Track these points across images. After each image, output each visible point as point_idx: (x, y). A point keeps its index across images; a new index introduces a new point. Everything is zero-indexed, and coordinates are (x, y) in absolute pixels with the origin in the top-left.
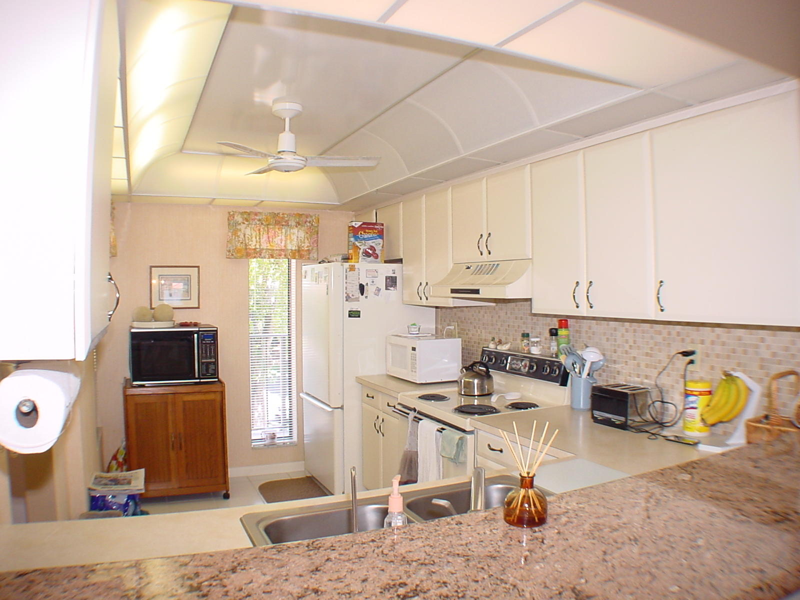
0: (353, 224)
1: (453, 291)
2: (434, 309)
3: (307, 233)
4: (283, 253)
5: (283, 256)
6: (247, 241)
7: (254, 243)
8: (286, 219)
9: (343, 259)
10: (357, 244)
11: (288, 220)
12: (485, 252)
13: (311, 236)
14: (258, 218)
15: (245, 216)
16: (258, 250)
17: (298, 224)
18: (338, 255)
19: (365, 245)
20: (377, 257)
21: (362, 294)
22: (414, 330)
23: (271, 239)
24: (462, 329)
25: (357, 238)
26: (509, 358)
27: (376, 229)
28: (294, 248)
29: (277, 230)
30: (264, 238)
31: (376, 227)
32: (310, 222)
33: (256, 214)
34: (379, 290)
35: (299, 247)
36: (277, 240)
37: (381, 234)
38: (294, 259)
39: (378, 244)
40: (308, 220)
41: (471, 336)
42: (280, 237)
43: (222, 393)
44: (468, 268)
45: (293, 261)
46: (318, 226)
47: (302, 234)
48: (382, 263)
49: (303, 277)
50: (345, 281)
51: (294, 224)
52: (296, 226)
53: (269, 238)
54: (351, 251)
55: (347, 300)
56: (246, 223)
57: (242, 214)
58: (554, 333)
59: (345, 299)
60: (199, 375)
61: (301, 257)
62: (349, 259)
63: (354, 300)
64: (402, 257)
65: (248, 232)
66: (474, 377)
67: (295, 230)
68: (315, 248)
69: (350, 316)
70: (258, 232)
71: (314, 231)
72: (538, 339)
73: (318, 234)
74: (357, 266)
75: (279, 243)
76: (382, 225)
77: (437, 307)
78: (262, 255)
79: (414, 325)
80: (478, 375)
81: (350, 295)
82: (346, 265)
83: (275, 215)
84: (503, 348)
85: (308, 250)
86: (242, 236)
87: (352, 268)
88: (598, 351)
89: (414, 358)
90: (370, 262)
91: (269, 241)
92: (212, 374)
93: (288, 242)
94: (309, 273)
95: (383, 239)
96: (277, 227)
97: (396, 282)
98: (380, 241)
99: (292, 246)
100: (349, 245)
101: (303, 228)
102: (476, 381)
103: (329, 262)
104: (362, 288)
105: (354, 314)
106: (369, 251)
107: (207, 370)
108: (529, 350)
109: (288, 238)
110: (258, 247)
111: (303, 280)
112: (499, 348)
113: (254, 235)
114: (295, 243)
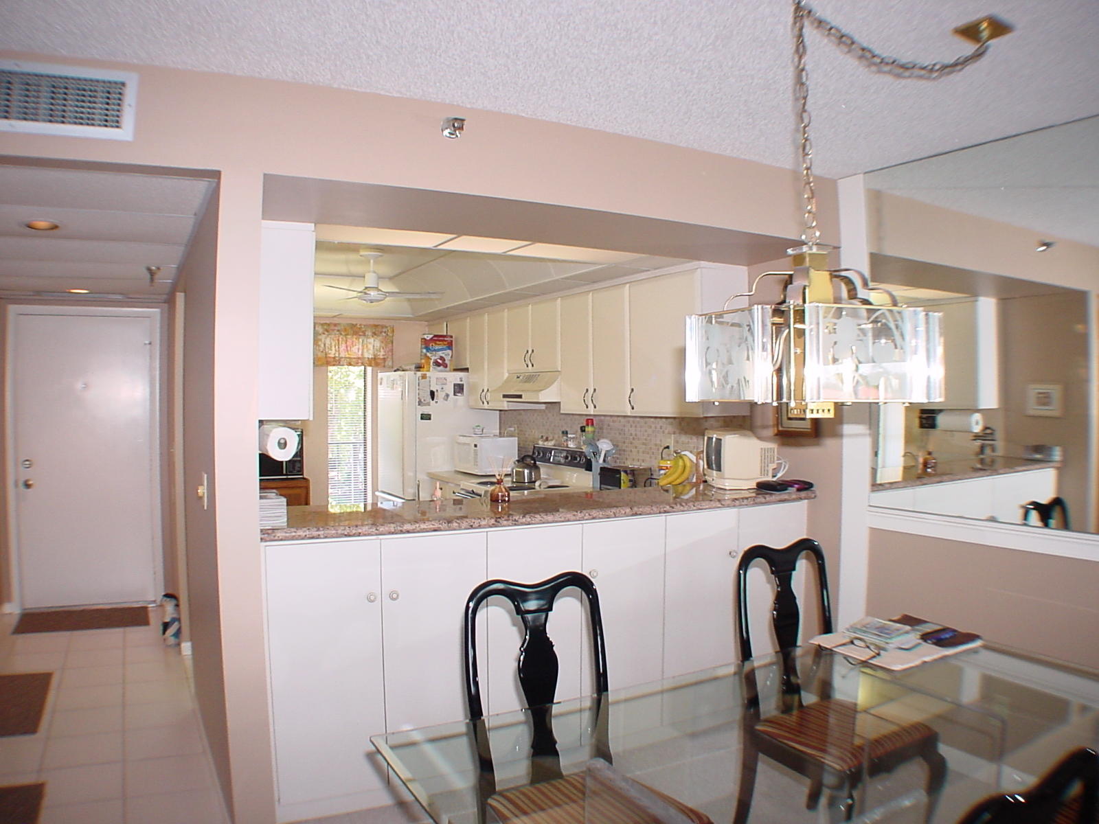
0: (425, 337)
1: (505, 396)
2: (498, 412)
3: (382, 342)
4: (360, 361)
5: (360, 364)
6: (327, 350)
7: (333, 352)
8: (364, 329)
9: (416, 368)
10: (428, 354)
11: (365, 331)
12: (530, 365)
13: (386, 345)
14: (336, 328)
15: (325, 327)
16: (337, 359)
17: (374, 334)
18: (412, 364)
19: (435, 356)
20: (446, 367)
21: (433, 399)
22: (478, 431)
23: (349, 348)
24: (521, 431)
25: (428, 349)
26: (553, 452)
27: (445, 341)
28: (370, 357)
29: (354, 339)
30: (343, 347)
31: (446, 339)
32: (385, 332)
33: (335, 325)
34: (447, 395)
35: (374, 355)
36: (355, 349)
37: (450, 346)
38: (370, 366)
39: (447, 354)
40: (384, 330)
41: (527, 436)
42: (357, 347)
43: (307, 488)
44: (518, 377)
45: (369, 369)
46: (393, 336)
47: (378, 344)
48: (450, 371)
49: (379, 382)
50: (417, 387)
51: (370, 334)
52: (373, 336)
53: (347, 347)
54: (423, 361)
55: (419, 405)
56: (326, 333)
57: (322, 325)
58: (583, 430)
59: (417, 404)
60: (286, 472)
61: (377, 365)
62: (421, 367)
63: (425, 405)
64: (468, 366)
65: (328, 342)
66: (524, 468)
67: (371, 340)
68: (390, 357)
69: (422, 419)
70: (337, 342)
71: (389, 341)
72: (574, 436)
73: (392, 343)
74: (428, 374)
75: (357, 351)
76: (452, 337)
77: (500, 410)
78: (341, 363)
79: (479, 426)
80: (528, 466)
81: (422, 400)
82: (419, 374)
83: (353, 326)
84: (549, 444)
85: (384, 359)
86: (322, 346)
87: (424, 377)
88: (610, 442)
89: (476, 453)
90: (441, 371)
91: (348, 351)
92: (298, 471)
93: (365, 350)
94: (384, 381)
95: (452, 350)
96: (355, 337)
97: (463, 389)
98: (449, 352)
99: (369, 355)
100: (421, 355)
101: (379, 338)
102: (526, 471)
103: (403, 371)
104: (432, 394)
105: (426, 417)
106: (439, 361)
107: (294, 468)
108: (567, 445)
109: (365, 346)
110: (337, 355)
111: (379, 386)
112: (546, 443)
113: (333, 344)
114: (371, 352)
